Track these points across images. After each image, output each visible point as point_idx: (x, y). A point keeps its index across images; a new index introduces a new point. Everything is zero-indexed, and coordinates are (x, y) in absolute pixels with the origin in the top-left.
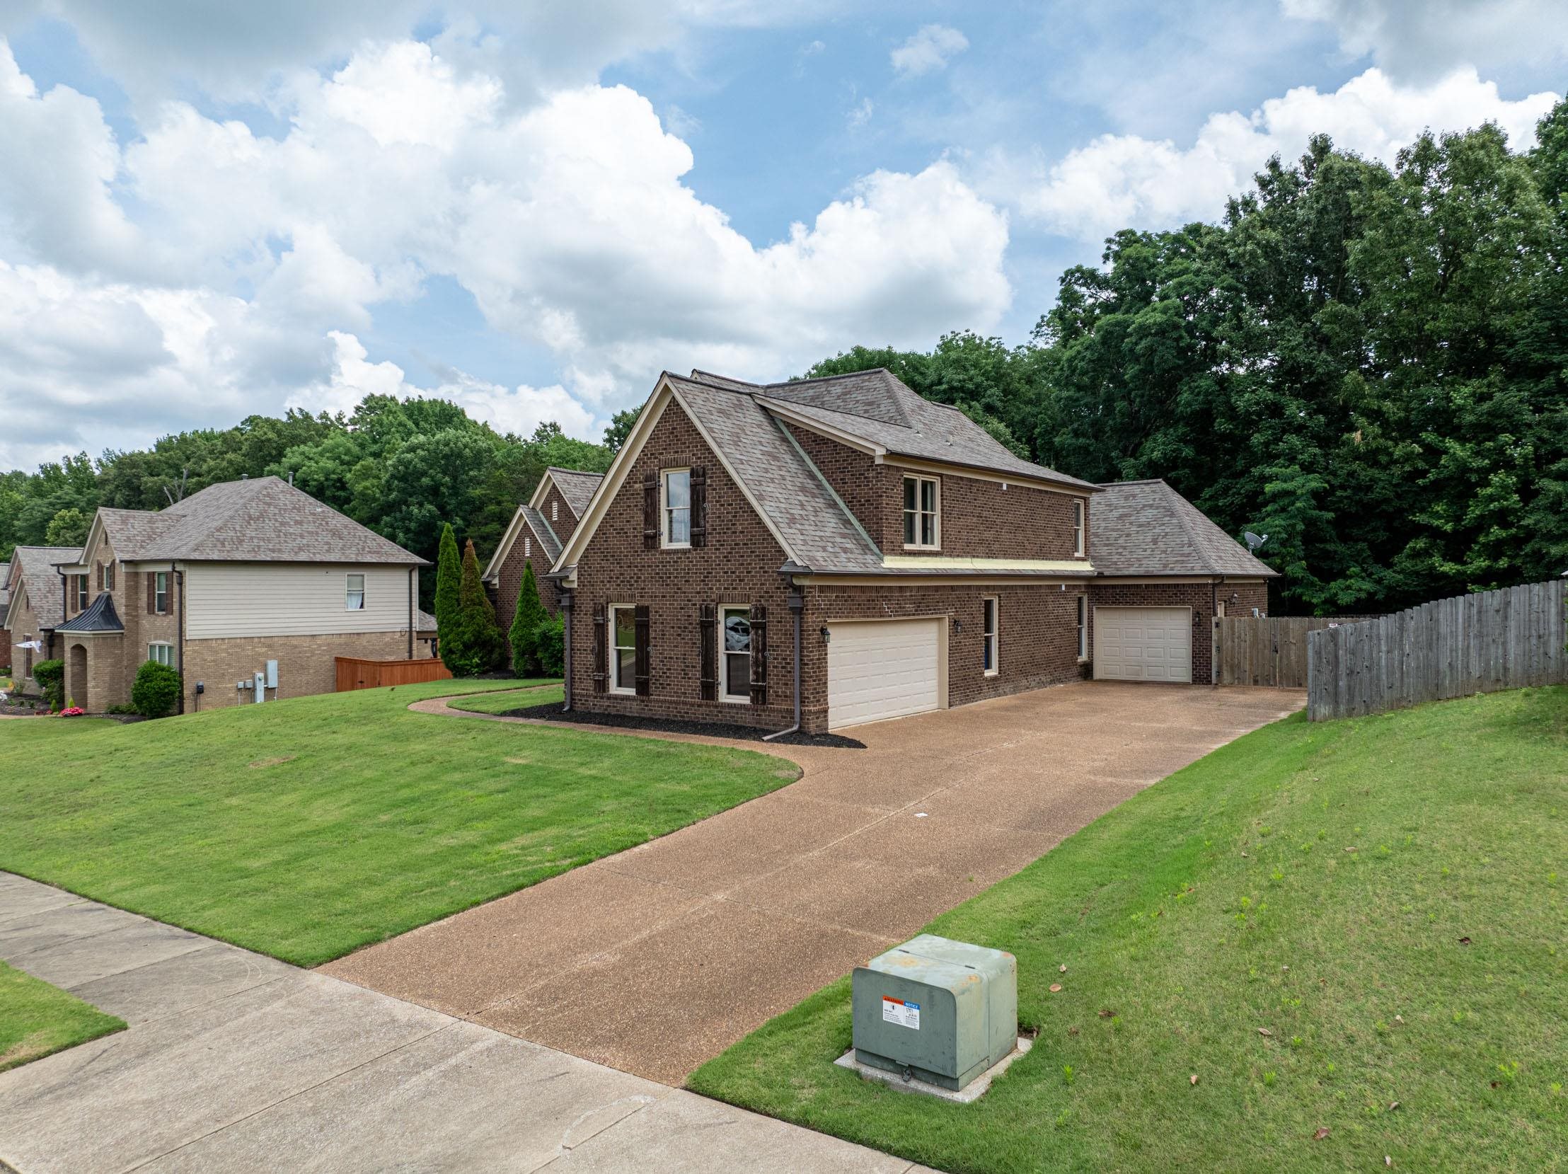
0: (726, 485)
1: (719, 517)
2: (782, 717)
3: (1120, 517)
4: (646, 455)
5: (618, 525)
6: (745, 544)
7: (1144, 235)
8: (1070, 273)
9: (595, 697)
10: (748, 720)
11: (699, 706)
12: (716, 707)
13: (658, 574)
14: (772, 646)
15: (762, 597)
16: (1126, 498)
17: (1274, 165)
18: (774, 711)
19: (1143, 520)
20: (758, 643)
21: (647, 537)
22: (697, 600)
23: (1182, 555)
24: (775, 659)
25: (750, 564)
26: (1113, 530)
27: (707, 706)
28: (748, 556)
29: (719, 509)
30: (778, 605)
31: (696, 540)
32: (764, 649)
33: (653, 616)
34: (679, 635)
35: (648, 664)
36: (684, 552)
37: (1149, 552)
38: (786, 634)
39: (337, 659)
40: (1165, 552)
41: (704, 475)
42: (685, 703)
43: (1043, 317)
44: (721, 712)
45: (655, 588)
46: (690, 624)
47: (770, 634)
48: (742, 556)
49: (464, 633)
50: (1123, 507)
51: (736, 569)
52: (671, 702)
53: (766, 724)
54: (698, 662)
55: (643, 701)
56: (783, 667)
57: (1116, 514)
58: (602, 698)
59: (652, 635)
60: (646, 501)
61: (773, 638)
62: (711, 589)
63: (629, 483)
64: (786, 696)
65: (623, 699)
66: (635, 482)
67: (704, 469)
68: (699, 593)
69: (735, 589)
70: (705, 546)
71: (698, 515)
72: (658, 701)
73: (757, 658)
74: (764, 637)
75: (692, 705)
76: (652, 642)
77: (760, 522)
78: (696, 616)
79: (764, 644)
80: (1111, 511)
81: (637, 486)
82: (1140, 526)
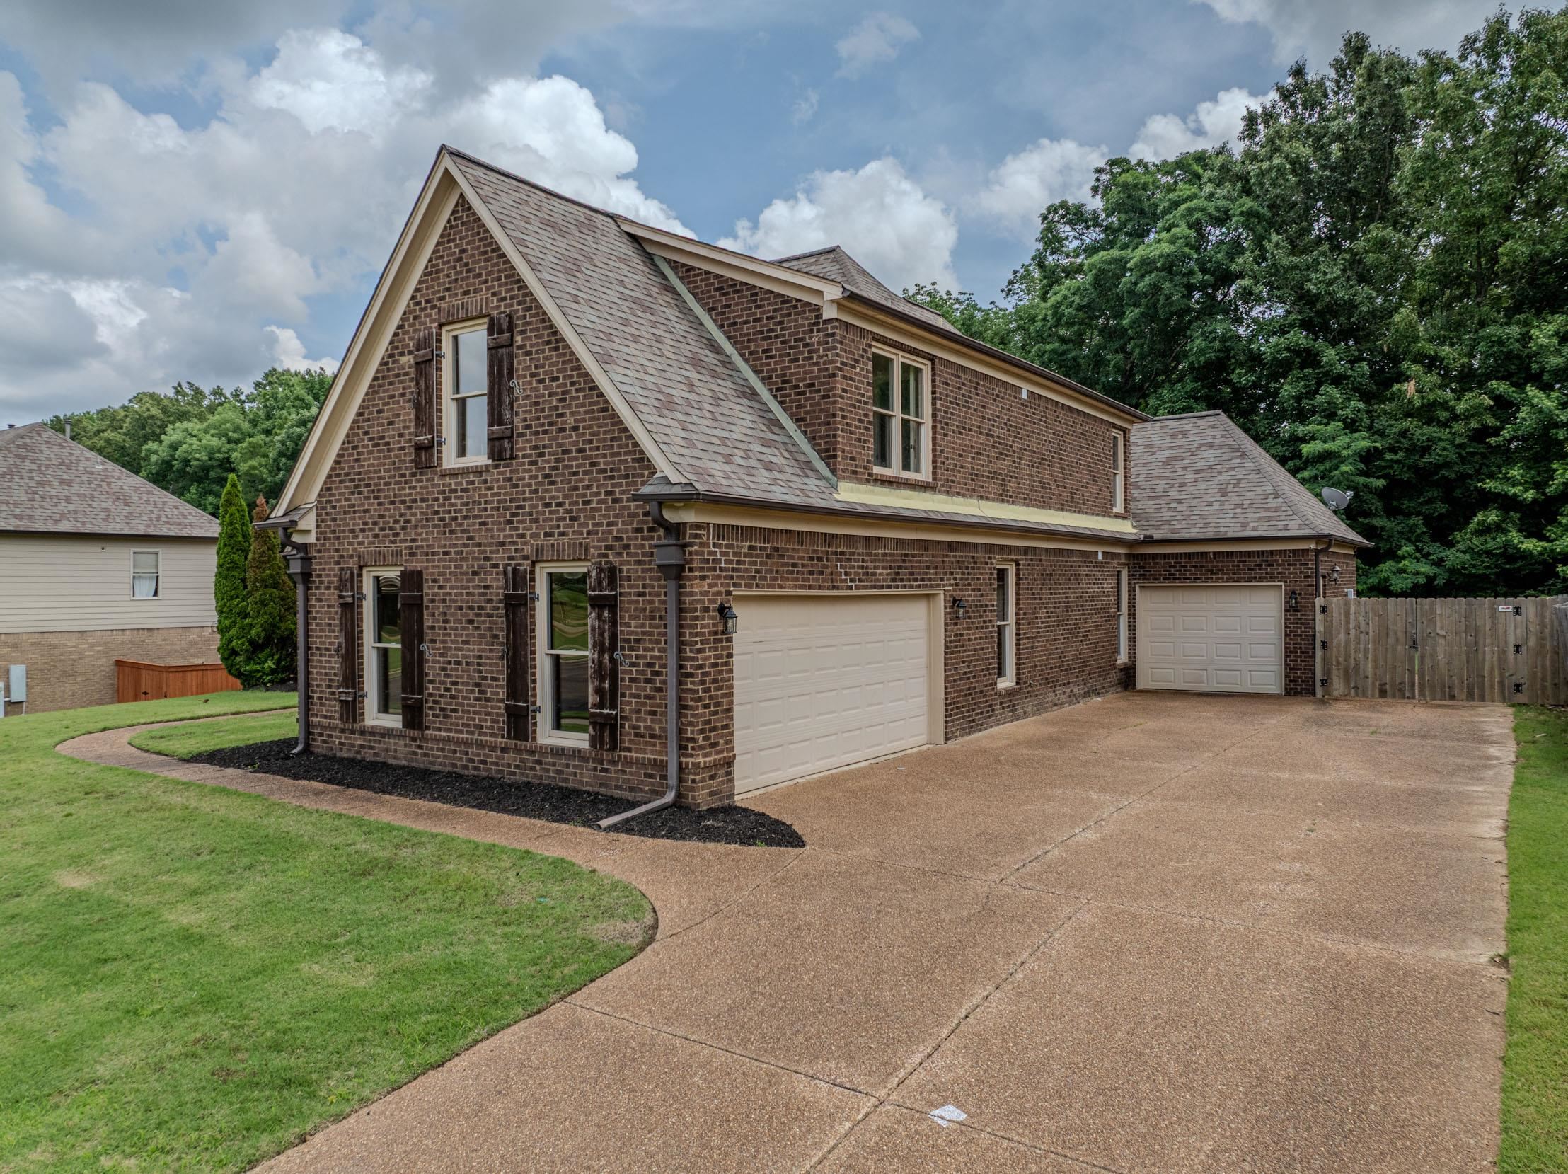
0: (548, 342)
1: (537, 403)
2: (647, 775)
3: (1167, 462)
4: (419, 303)
5: (375, 431)
6: (580, 451)
7: (1140, 163)
8: (1053, 209)
9: (343, 731)
10: (585, 778)
11: (504, 750)
12: (532, 752)
13: (437, 513)
14: (628, 641)
15: (608, 548)
16: (1174, 436)
17: (1298, 72)
18: (628, 762)
19: (1201, 464)
20: (602, 634)
21: (419, 448)
22: (500, 557)
23: (1267, 509)
24: (633, 664)
25: (589, 487)
26: (1160, 478)
27: (518, 750)
28: (586, 473)
29: (536, 389)
30: (639, 562)
31: (499, 448)
32: (613, 647)
33: (429, 589)
34: (471, 622)
35: (421, 674)
36: (479, 471)
37: (1216, 506)
38: (653, 618)
39: (119, 664)
40: (1240, 506)
41: (510, 329)
42: (480, 745)
43: (1015, 272)
44: (539, 762)
45: (432, 539)
46: (490, 601)
47: (624, 617)
48: (575, 474)
49: (251, 626)
50: (1171, 448)
51: (566, 497)
52: (458, 742)
53: (617, 787)
54: (501, 669)
55: (414, 740)
56: (647, 681)
57: (1161, 457)
58: (352, 732)
59: (428, 621)
60: (417, 384)
61: (630, 625)
62: (523, 536)
63: (391, 356)
64: (652, 736)
65: (383, 736)
66: (402, 354)
67: (510, 316)
68: (502, 544)
69: (562, 534)
70: (512, 458)
71: (500, 403)
72: (436, 739)
73: (600, 662)
74: (614, 623)
75: (493, 749)
76: (428, 634)
77: (606, 408)
78: (497, 585)
79: (614, 637)
80: (1153, 453)
81: (404, 360)
82: (1198, 472)
